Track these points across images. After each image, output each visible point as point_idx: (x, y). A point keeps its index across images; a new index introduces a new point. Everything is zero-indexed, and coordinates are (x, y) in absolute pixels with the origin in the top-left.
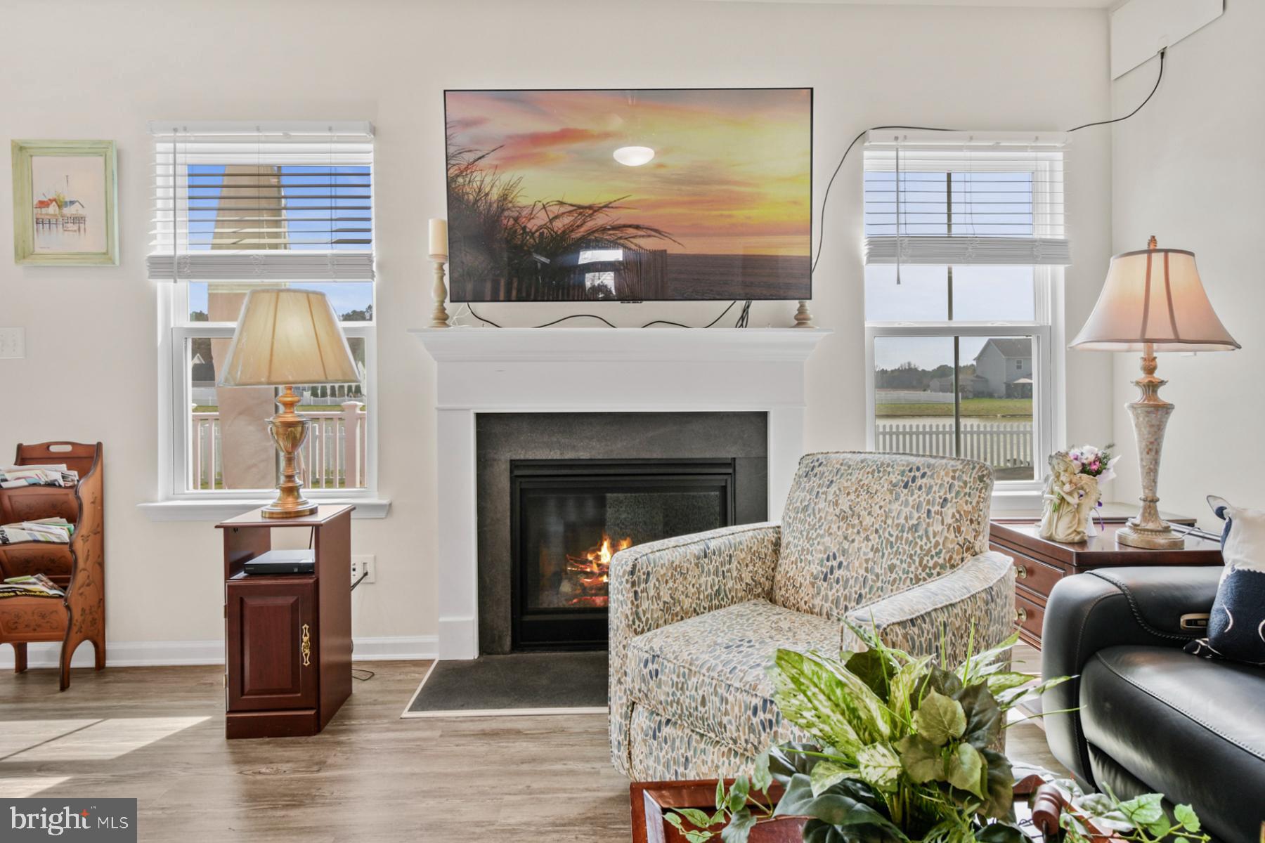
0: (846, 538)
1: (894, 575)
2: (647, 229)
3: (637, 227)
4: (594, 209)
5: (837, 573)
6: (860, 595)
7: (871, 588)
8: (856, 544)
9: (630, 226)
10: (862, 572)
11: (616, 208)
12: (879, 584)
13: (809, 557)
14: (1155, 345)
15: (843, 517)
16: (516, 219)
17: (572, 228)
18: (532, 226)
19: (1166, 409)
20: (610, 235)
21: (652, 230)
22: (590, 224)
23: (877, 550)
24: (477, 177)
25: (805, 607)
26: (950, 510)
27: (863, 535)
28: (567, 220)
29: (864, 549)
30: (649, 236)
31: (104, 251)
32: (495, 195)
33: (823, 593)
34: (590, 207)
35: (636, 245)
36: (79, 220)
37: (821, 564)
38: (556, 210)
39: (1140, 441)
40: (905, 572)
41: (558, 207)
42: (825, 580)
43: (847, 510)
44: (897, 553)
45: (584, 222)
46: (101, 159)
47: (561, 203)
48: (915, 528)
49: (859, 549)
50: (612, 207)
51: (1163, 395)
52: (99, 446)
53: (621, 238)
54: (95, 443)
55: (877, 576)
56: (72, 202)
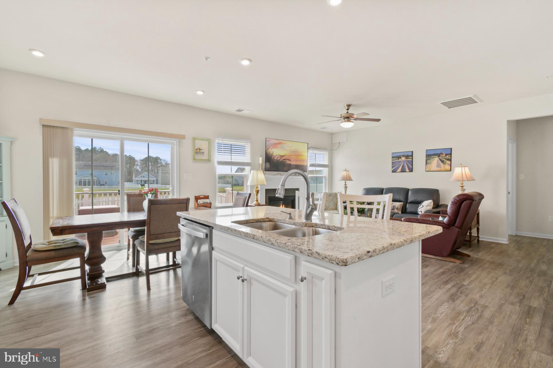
1: (331, 205)
3: (288, 159)
9: (286, 159)
14: (346, 180)
16: (274, 157)
17: (280, 159)
18: (275, 159)
22: (282, 159)
23: (329, 203)
24: (269, 150)
26: (335, 198)
28: (279, 158)
30: (289, 161)
31: (207, 159)
32: (271, 153)
34: (282, 156)
35: (287, 162)
36: (203, 153)
38: (278, 156)
39: (344, 190)
46: (207, 142)
47: (279, 155)
48: (332, 200)
50: (285, 156)
52: (208, 196)
53: (285, 161)
54: (208, 195)
56: (202, 149)
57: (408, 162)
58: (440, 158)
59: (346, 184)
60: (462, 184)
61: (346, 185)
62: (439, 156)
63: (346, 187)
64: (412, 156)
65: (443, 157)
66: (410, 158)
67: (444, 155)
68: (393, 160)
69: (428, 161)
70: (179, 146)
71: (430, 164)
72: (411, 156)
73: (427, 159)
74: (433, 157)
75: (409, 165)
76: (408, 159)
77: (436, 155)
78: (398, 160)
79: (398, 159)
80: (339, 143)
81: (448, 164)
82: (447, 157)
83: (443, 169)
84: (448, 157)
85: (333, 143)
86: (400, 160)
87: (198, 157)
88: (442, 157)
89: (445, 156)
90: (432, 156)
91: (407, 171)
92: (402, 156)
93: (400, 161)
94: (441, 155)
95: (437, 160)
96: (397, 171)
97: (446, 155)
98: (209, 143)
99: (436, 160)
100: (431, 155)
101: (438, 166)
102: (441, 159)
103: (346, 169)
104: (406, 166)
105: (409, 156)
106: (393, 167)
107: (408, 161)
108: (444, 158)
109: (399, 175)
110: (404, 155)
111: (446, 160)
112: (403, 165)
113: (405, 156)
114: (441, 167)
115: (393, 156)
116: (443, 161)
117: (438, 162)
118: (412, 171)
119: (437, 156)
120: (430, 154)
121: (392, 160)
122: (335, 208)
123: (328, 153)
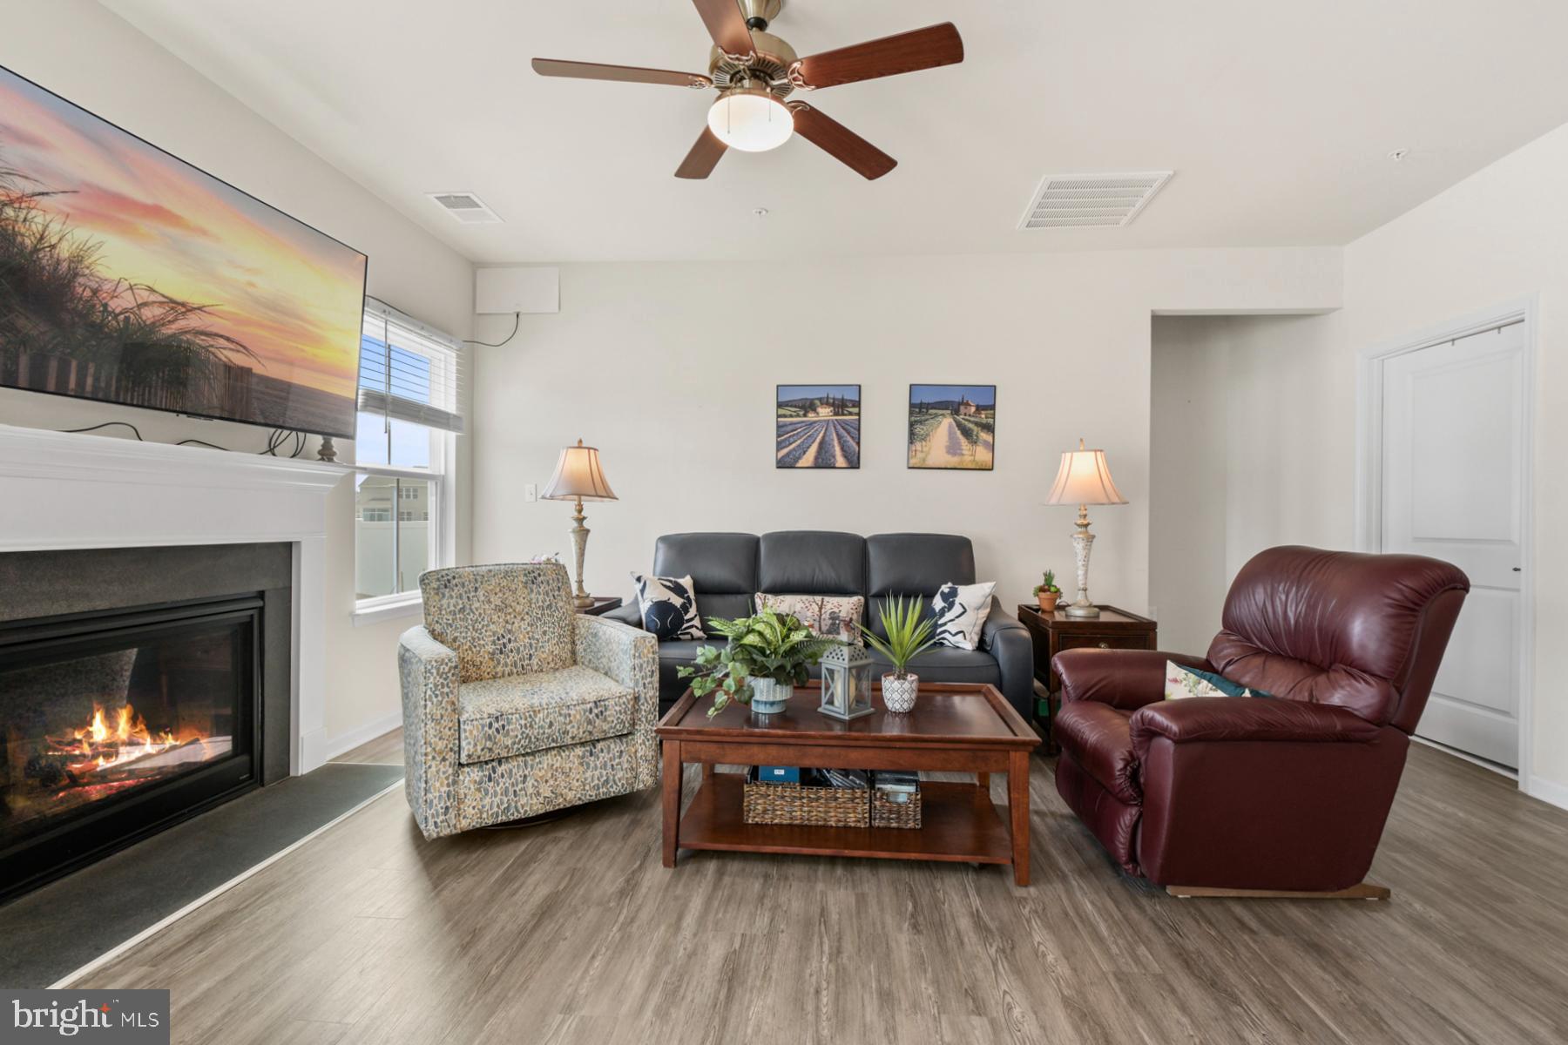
0: (507, 622)
1: (547, 637)
2: (237, 343)
3: (228, 339)
4: (186, 309)
5: (509, 646)
6: (530, 655)
7: (536, 648)
8: (516, 624)
9: (222, 336)
10: (527, 640)
11: (209, 313)
12: (540, 644)
13: (482, 642)
14: (583, 498)
15: (498, 609)
19: (588, 531)
20: (203, 340)
21: (241, 346)
22: (181, 324)
23: (532, 625)
24: (39, 217)
25: (488, 677)
27: (519, 618)
29: (523, 626)
30: (238, 351)
33: (502, 662)
34: (183, 305)
35: (226, 357)
37: (494, 643)
38: (145, 296)
39: (576, 545)
40: (553, 633)
41: (147, 293)
42: (501, 653)
43: (500, 604)
44: (545, 623)
45: (175, 320)
47: (151, 290)
49: (520, 627)
50: (205, 312)
51: (586, 524)
53: (212, 346)
55: (538, 640)
57: (844, 429)
58: (960, 418)
59: (584, 518)
60: (1085, 516)
61: (581, 520)
62: (956, 412)
63: (583, 534)
64: (857, 404)
65: (967, 417)
66: (851, 414)
67: (973, 409)
68: (785, 416)
69: (918, 429)
71: (924, 438)
72: (854, 406)
73: (913, 419)
74: (937, 415)
75: (849, 438)
76: (843, 414)
77: (947, 409)
78: (805, 415)
79: (802, 413)
80: (518, 316)
81: (986, 443)
82: (983, 416)
83: (967, 460)
84: (986, 417)
85: (478, 311)
86: (811, 417)
88: (965, 415)
89: (974, 413)
90: (931, 411)
91: (837, 465)
92: (818, 402)
93: (812, 423)
94: (962, 408)
95: (950, 426)
96: (798, 465)
97: (979, 408)
99: (944, 426)
100: (929, 404)
101: (953, 449)
102: (963, 421)
103: (580, 441)
104: (836, 443)
105: (846, 404)
106: (780, 446)
107: (844, 425)
108: (972, 419)
109: (805, 479)
110: (828, 397)
111: (980, 429)
112: (824, 437)
113: (831, 401)
114: (963, 455)
115: (783, 399)
116: (970, 429)
117: (951, 434)
118: (858, 467)
119: (949, 412)
120: (924, 401)
121: (778, 416)
122: (566, 655)
123: (458, 356)
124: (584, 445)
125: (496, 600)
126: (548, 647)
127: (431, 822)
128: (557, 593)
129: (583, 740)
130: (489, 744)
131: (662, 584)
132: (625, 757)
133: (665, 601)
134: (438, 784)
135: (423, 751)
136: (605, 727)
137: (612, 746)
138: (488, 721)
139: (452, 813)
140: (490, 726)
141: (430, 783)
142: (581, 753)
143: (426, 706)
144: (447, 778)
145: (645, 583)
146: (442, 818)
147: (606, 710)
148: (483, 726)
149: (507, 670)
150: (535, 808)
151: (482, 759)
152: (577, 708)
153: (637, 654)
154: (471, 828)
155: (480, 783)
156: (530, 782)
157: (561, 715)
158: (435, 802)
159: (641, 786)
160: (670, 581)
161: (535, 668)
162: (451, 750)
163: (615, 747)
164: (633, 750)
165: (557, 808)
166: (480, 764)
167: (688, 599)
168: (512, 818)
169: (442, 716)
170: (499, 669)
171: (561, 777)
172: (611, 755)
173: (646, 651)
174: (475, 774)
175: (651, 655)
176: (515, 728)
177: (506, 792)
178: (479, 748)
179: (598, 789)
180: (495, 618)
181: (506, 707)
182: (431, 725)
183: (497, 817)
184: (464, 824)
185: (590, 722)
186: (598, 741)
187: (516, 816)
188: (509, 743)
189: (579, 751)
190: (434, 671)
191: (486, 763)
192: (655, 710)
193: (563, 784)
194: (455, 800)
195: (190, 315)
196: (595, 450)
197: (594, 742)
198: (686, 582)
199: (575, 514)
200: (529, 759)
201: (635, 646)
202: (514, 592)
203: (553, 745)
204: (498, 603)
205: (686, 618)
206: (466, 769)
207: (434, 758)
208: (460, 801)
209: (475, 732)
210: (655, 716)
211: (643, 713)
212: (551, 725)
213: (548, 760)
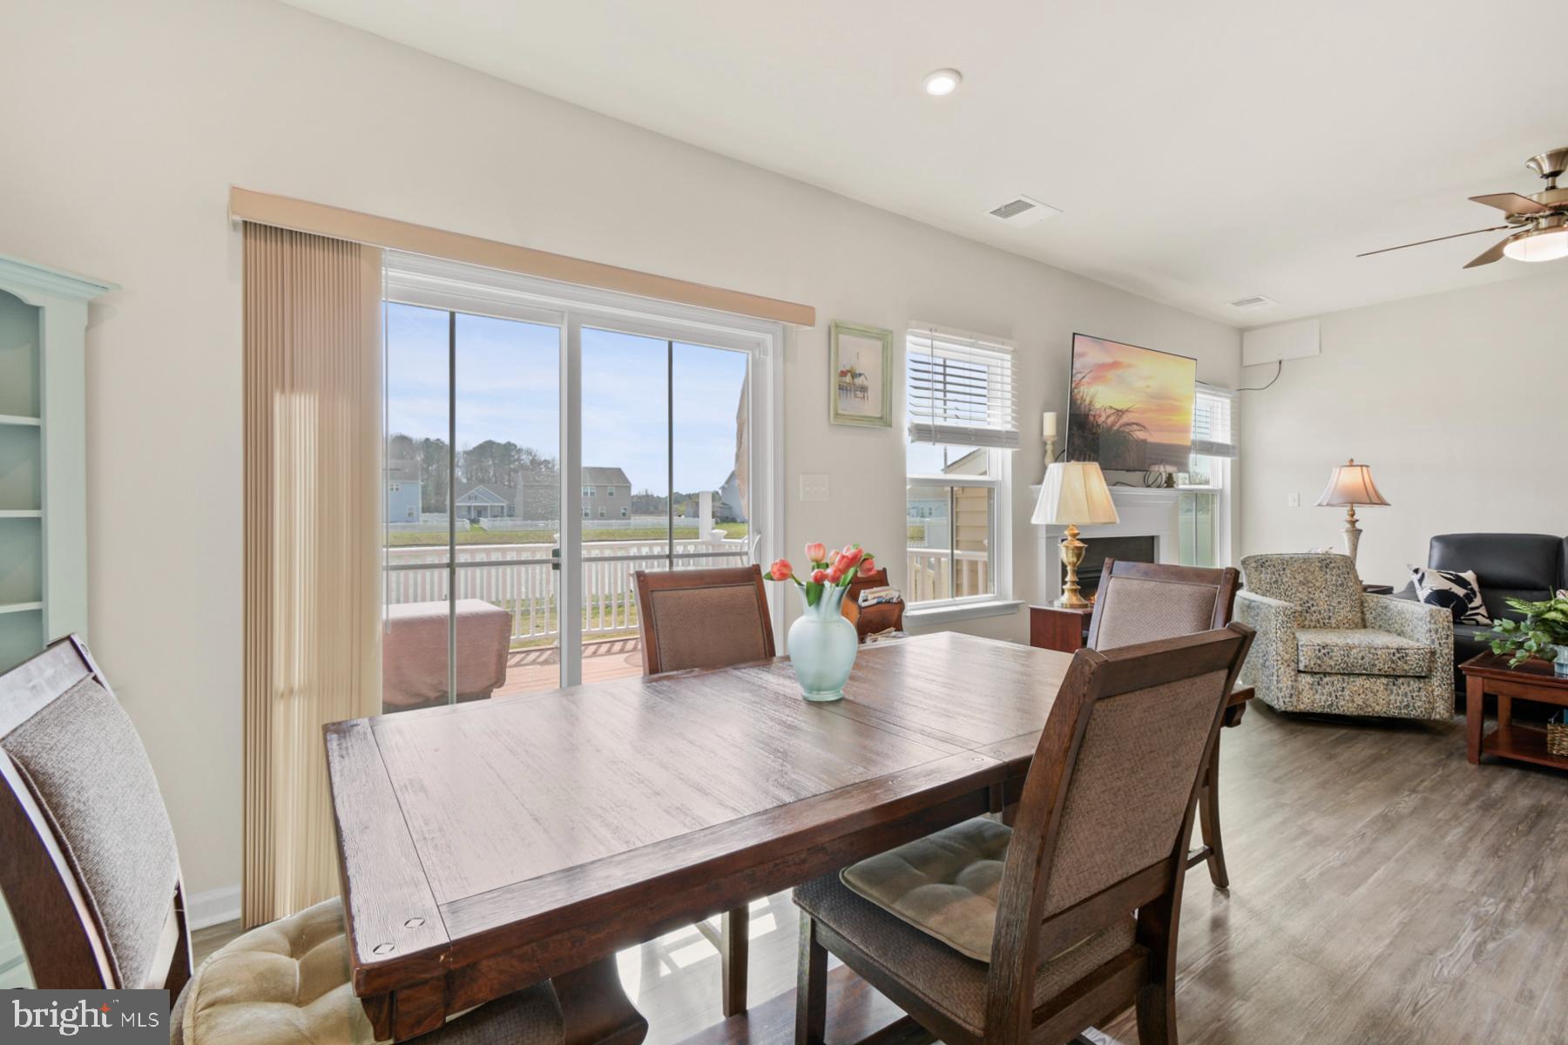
0: (1309, 592)
1: (1342, 606)
2: (1141, 427)
3: (1137, 424)
4: (1122, 413)
6: (1330, 616)
7: (1333, 612)
10: (1326, 606)
12: (1337, 610)
14: (1355, 505)
15: (1302, 583)
17: (1114, 424)
19: (1360, 531)
22: (1121, 422)
23: (1329, 596)
24: (1082, 389)
28: (1112, 418)
29: (1322, 597)
30: (1141, 430)
31: (879, 416)
35: (1137, 435)
36: (864, 389)
37: (1301, 606)
39: (1349, 540)
40: (1346, 604)
42: (1307, 613)
44: (1339, 596)
45: (1119, 420)
46: (879, 344)
47: (1112, 408)
49: (1320, 597)
50: (1129, 411)
51: (1358, 525)
52: (885, 571)
53: (1131, 430)
55: (1334, 607)
56: (860, 375)
59: (1355, 521)
61: (1353, 523)
63: (1356, 533)
70: (785, 360)
80: (1280, 363)
85: (1244, 364)
87: (852, 405)
98: (883, 346)
103: (1352, 460)
122: (1358, 620)
123: (1232, 402)
124: (1355, 464)
125: (1300, 577)
126: (1343, 613)
127: (1281, 700)
128: (1346, 576)
129: (1388, 673)
130: (1319, 662)
131: (1443, 576)
132: (1423, 693)
133: (1447, 590)
134: (1285, 679)
135: (1275, 658)
136: (1406, 667)
137: (1412, 682)
138: (1318, 648)
139: (1294, 699)
140: (1319, 651)
141: (1280, 678)
142: (1385, 682)
143: (1276, 633)
144: (1291, 677)
145: (1423, 575)
146: (1288, 699)
147: (1406, 656)
148: (1315, 650)
149: (1313, 624)
150: (1351, 710)
151: (1314, 670)
152: (1383, 651)
153: (1432, 621)
154: (1306, 711)
155: (1312, 685)
156: (1347, 693)
157: (1370, 652)
158: (1284, 689)
159: (1438, 717)
160: (1452, 575)
161: (1334, 625)
162: (1293, 661)
163: (1415, 684)
164: (1430, 689)
165: (1367, 714)
166: (1313, 673)
167: (1472, 589)
168: (1334, 712)
169: (1287, 640)
170: (1306, 623)
171: (1370, 695)
172: (1411, 688)
173: (1441, 620)
174: (1309, 679)
175: (1446, 623)
176: (1337, 654)
177: (1330, 694)
178: (1312, 663)
179: (1400, 709)
180: (1300, 589)
181: (1329, 642)
182: (1280, 644)
183: (1324, 708)
184: (1302, 707)
185: (1393, 662)
186: (1399, 677)
187: (1337, 712)
188: (1333, 663)
189: (1384, 680)
190: (1282, 613)
191: (1316, 673)
192: (1450, 664)
193: (1371, 699)
194: (1295, 692)
195: (1124, 416)
196: (1367, 466)
197: (1397, 677)
198: (1469, 576)
199: (1348, 518)
200: (1346, 678)
201: (1431, 615)
202: (1313, 573)
203: (1364, 672)
204: (1301, 579)
205: (1471, 606)
206: (1302, 675)
207: (1282, 664)
208: (1300, 693)
209: (1309, 653)
210: (1450, 669)
211: (1439, 664)
212: (1363, 658)
213: (1360, 681)
